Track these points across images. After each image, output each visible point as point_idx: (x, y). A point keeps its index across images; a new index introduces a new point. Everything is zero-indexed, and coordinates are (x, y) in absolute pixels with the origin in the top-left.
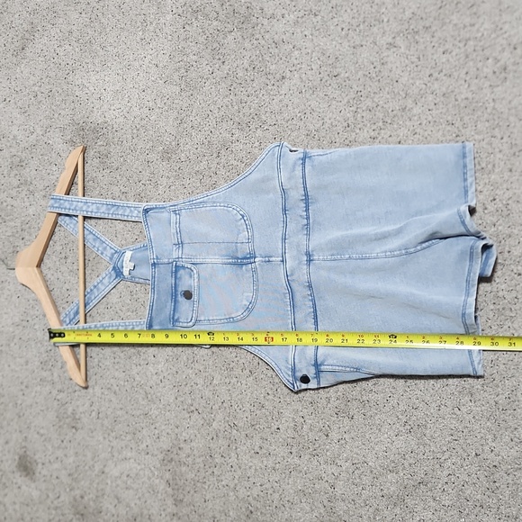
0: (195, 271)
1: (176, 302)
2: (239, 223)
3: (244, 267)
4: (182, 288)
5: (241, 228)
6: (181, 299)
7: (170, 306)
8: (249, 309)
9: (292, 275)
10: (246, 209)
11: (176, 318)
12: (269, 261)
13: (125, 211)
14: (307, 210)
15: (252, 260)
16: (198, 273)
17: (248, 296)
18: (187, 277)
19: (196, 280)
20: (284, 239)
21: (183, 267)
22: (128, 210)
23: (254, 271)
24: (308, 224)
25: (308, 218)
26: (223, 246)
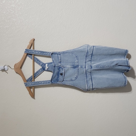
0: (64, 69)
1: (58, 76)
2: (75, 58)
3: (76, 68)
4: (60, 73)
5: (76, 59)
6: (60, 75)
7: (57, 76)
8: (76, 78)
9: (87, 71)
10: (77, 55)
11: (58, 79)
12: (82, 67)
13: (45, 53)
14: (91, 57)
15: (78, 67)
16: (65, 69)
17: (76, 75)
18: (62, 70)
19: (64, 71)
20: (85, 63)
21: (61, 68)
22: (46, 53)
23: (78, 69)
24: (91, 60)
25: (91, 59)
26: (71, 63)
